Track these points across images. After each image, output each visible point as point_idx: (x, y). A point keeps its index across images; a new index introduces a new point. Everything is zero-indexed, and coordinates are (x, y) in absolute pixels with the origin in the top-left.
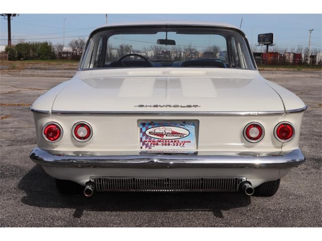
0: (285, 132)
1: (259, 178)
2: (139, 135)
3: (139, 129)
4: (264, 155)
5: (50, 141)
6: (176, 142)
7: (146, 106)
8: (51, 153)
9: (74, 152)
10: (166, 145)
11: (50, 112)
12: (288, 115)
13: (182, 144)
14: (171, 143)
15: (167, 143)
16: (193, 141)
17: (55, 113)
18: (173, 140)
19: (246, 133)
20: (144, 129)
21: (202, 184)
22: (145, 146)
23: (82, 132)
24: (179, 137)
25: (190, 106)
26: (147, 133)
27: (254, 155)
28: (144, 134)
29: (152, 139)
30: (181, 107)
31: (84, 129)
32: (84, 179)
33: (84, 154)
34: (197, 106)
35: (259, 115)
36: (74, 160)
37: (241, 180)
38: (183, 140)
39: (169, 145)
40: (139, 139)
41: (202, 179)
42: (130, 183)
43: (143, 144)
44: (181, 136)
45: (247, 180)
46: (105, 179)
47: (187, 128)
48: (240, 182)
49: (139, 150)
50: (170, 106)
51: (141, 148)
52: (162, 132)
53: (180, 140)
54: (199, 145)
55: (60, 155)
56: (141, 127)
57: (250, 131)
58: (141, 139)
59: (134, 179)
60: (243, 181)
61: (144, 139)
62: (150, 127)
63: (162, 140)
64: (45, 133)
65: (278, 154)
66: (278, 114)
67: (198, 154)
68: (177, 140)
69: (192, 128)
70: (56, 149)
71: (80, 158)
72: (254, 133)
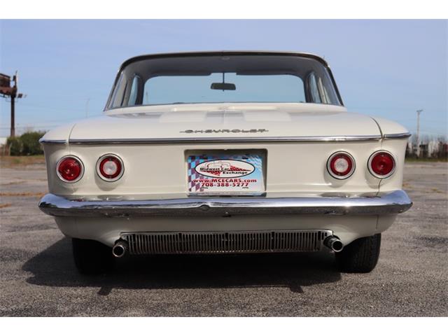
0: (382, 164)
1: (350, 231)
2: (187, 173)
3: (187, 164)
4: (356, 196)
5: (67, 181)
6: (236, 182)
7: (196, 132)
8: (68, 198)
9: (99, 197)
10: (223, 185)
11: (67, 141)
12: (385, 142)
13: (245, 185)
14: (230, 183)
15: (224, 183)
16: (260, 179)
17: (74, 143)
18: (233, 179)
19: (331, 166)
20: (193, 165)
21: (273, 240)
22: (195, 187)
23: (110, 168)
24: (241, 175)
25: (254, 131)
26: (198, 169)
27: (343, 197)
28: (194, 171)
29: (205, 177)
30: (243, 131)
31: (112, 164)
32: (113, 236)
33: (112, 198)
34: (264, 130)
35: (347, 141)
36: (99, 206)
37: (326, 234)
38: (247, 178)
39: (227, 185)
40: (187, 178)
41: (273, 233)
42: (176, 241)
43: (193, 186)
44: (243, 173)
45: (334, 234)
46: (141, 236)
47: (251, 162)
48: (325, 237)
49: (187, 192)
50: (228, 131)
51: (190, 190)
52: (218, 167)
53: (243, 179)
54: (268, 184)
55: (80, 200)
56: (190, 161)
57: (336, 163)
58: (190, 177)
59: (180, 234)
60: (328, 235)
61: (193, 178)
62: (202, 161)
63: (218, 179)
64: (59, 171)
65: (375, 194)
66: (372, 140)
67: (267, 197)
68: (238, 179)
69: (258, 162)
70: (74, 194)
71: (108, 204)
72: (341, 166)
